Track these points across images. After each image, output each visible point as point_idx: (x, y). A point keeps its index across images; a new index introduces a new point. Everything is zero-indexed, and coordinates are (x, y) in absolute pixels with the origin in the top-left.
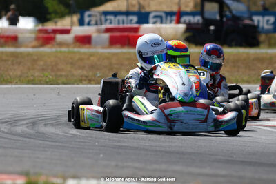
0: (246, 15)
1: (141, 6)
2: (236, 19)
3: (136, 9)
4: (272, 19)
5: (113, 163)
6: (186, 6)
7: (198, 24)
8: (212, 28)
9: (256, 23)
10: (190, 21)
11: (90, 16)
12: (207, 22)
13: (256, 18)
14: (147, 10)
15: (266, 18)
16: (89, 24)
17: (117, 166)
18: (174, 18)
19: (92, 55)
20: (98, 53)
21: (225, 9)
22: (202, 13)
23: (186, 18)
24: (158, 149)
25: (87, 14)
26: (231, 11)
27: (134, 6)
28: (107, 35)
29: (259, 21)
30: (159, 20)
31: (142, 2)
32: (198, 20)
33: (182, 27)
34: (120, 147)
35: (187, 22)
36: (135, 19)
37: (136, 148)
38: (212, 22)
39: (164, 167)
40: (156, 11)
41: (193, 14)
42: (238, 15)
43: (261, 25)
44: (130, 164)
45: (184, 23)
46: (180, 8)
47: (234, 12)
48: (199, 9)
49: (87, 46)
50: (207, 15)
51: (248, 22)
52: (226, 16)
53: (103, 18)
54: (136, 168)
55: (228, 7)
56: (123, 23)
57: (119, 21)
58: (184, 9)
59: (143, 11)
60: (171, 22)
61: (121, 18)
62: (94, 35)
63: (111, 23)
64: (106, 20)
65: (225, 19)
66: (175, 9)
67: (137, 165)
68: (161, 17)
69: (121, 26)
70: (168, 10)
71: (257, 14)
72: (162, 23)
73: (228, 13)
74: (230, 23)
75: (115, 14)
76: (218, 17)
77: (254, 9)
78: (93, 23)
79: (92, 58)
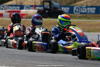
0: (59, 7)
1: (21, 3)
2: (56, 8)
3: (19, 4)
4: (68, 8)
5: (11, 60)
6: (38, 3)
7: (42, 10)
8: (47, 11)
9: (62, 10)
10: (39, 9)
11: (3, 6)
12: (45, 9)
13: (63, 8)
14: (23, 4)
15: (66, 8)
16: (2, 9)
17: (13, 61)
18: (33, 7)
19: (3, 21)
20: (5, 20)
21: (52, 5)
22: (43, 6)
23: (37, 8)
24: (27, 55)
25: (1, 5)
26: (54, 5)
27: (18, 3)
28: (9, 14)
29: (64, 9)
30: (27, 8)
31: (21, 2)
32: (42, 9)
33: (36, 11)
34: (14, 54)
35: (38, 9)
36: (19, 7)
37: (20, 55)
38: (47, 9)
39: (30, 62)
40: (27, 5)
41: (40, 6)
42: (56, 7)
43: (64, 11)
44: (17, 61)
45: (37, 9)
46: (35, 4)
47: (55, 6)
48: (42, 5)
49: (1, 17)
50: (45, 7)
51: (60, 9)
52: (52, 7)
53: (7, 7)
54: (19, 62)
55: (53, 4)
56: (14, 9)
57: (13, 9)
58: (37, 4)
59: (22, 5)
60: (32, 9)
61: (14, 7)
62: (4, 14)
63: (10, 9)
64: (8, 8)
65: (51, 8)
66: (33, 4)
67: (20, 61)
68: (28, 7)
69: (14, 10)
70: (31, 5)
71: (63, 6)
72: (28, 9)
73: (52, 6)
74: (53, 10)
75: (12, 6)
76: (49, 8)
77: (62, 5)
78: (4, 9)
79: (3, 22)
